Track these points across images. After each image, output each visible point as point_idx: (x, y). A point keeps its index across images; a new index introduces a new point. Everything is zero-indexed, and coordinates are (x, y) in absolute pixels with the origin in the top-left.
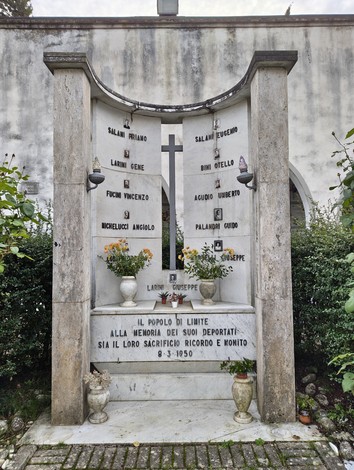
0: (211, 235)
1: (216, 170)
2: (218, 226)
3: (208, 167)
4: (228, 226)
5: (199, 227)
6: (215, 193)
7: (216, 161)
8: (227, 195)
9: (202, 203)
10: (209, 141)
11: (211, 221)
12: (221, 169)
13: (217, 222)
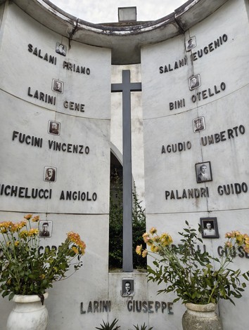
0: (193, 208)
1: (194, 105)
2: (205, 192)
3: (180, 104)
4: (224, 190)
5: (170, 195)
6: (195, 139)
7: (194, 93)
8: (219, 138)
9: (173, 157)
10: (180, 69)
11: (191, 184)
12: (202, 102)
13: (203, 185)
